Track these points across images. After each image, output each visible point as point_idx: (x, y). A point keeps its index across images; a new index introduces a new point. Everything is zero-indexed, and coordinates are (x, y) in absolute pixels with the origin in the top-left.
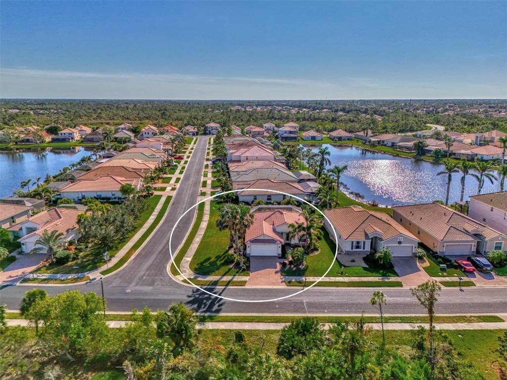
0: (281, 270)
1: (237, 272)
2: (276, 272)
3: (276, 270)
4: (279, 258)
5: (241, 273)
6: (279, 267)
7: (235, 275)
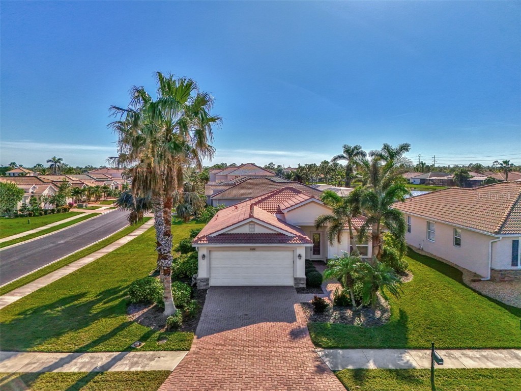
0: (309, 327)
1: (144, 338)
2: (296, 335)
3: (294, 325)
4: (300, 291)
5: (159, 339)
6: (302, 317)
7: (130, 349)
